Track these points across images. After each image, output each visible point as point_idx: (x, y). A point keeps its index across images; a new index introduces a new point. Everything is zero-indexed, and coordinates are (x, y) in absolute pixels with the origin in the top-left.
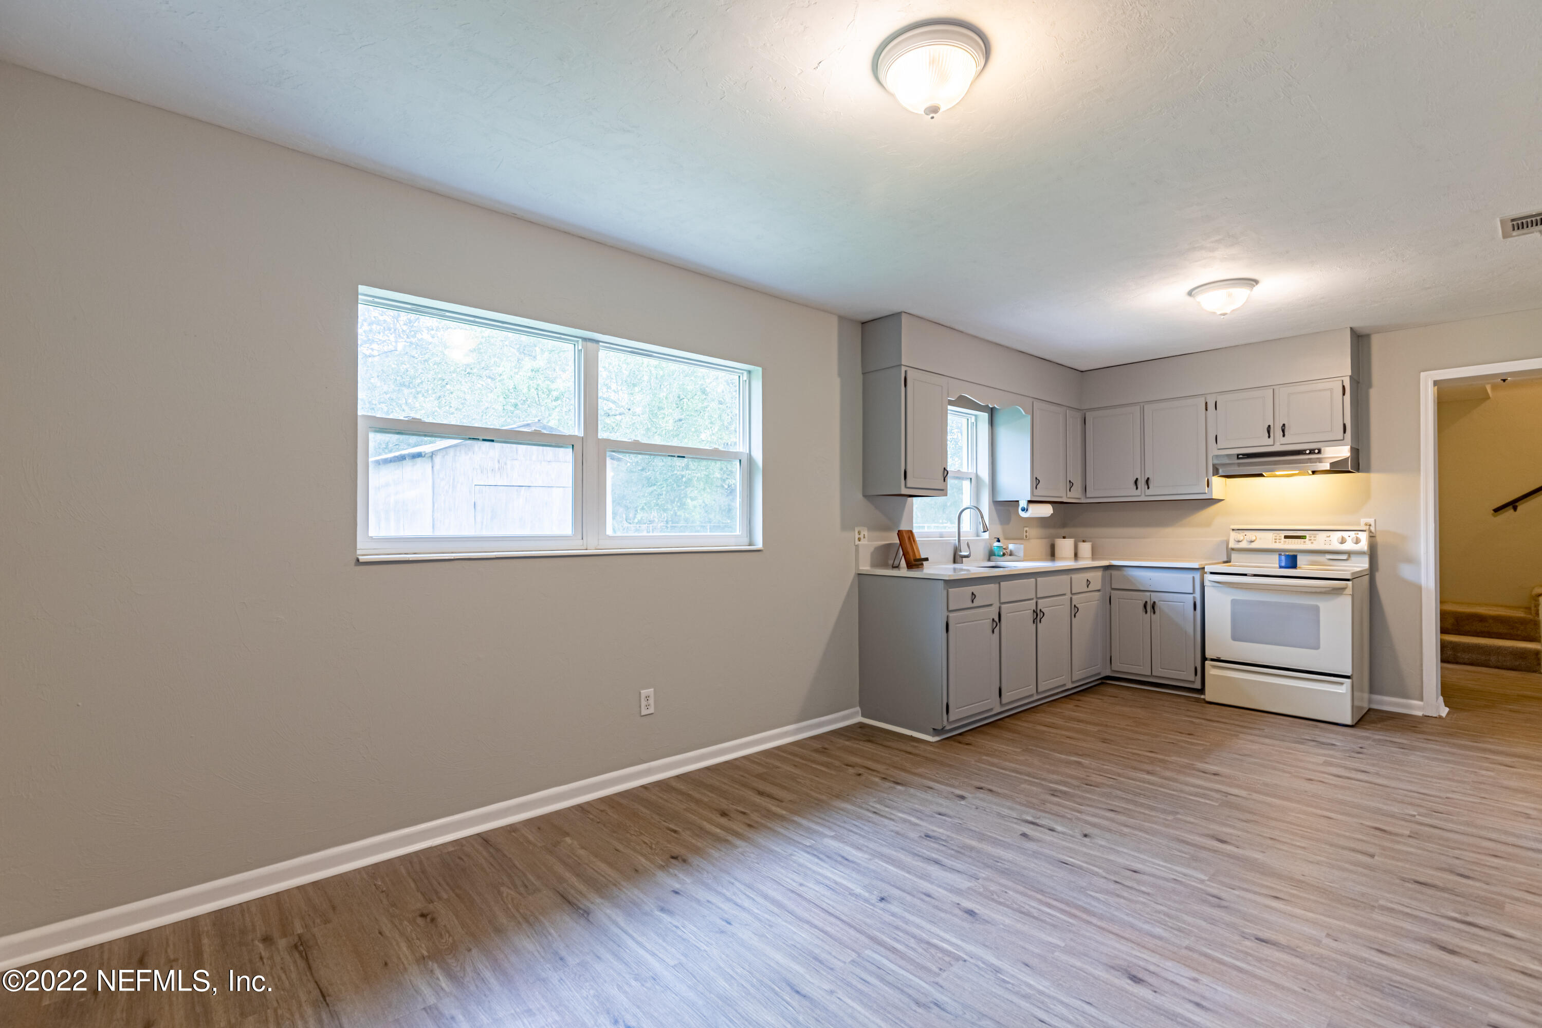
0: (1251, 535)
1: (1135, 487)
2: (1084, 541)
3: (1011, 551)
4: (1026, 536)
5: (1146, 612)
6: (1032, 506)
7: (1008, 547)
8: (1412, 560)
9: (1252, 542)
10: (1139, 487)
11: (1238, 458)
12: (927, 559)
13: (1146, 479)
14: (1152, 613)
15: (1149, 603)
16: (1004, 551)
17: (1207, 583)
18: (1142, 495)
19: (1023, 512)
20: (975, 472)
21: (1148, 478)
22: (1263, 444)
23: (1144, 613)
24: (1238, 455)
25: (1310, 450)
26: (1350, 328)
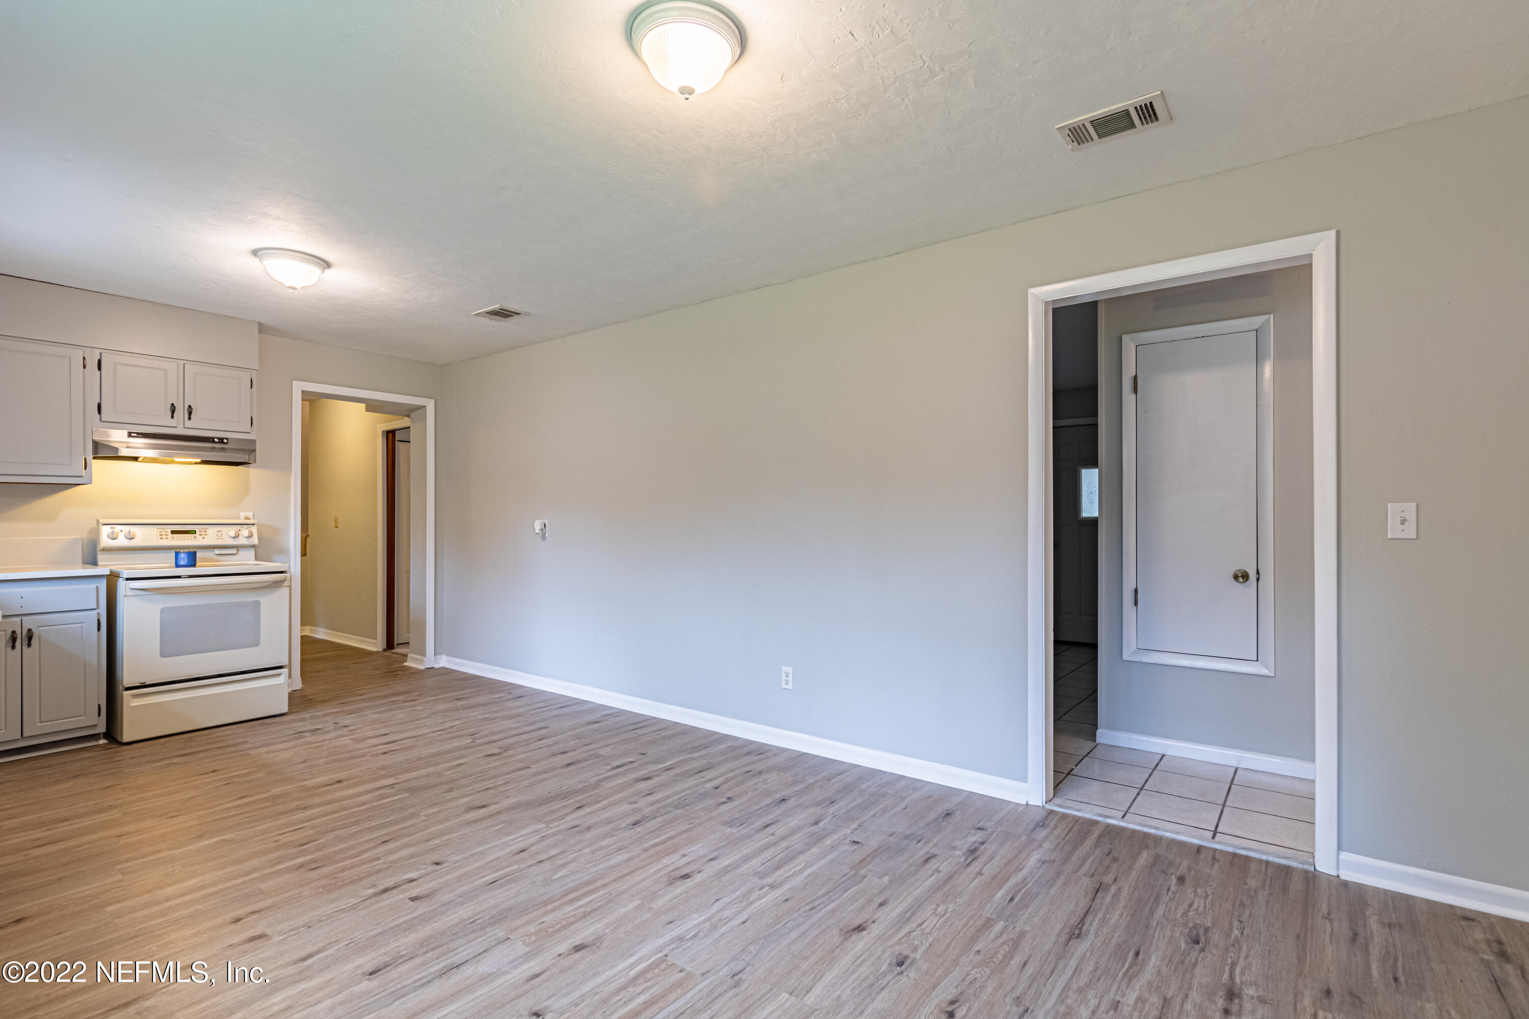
0: (132, 531)
5: (14, 647)
9: (132, 539)
11: (130, 436)
14: (25, 647)
15: (19, 633)
17: (124, 593)
22: (162, 424)
23: (11, 649)
24: (130, 433)
25: (219, 438)
26: (260, 324)
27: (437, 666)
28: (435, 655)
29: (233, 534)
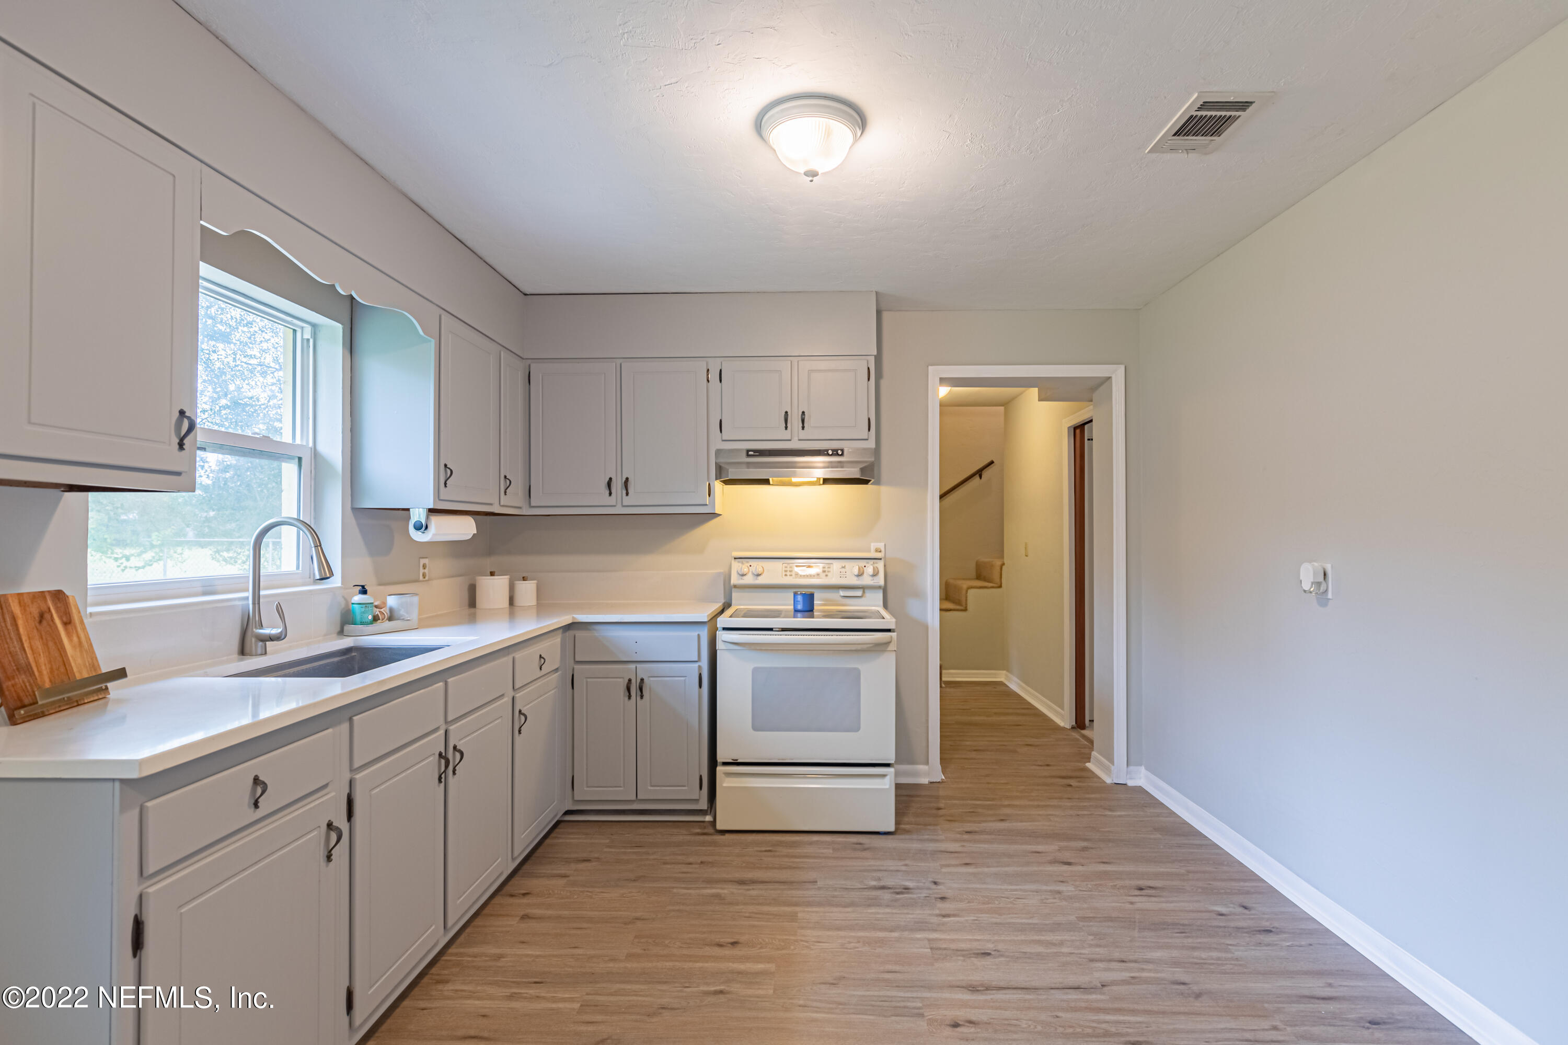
0: (757, 566)
1: (608, 492)
2: (524, 579)
3: (391, 610)
4: (424, 575)
5: (630, 697)
6: (435, 520)
7: (384, 603)
8: (918, 594)
9: (758, 575)
10: (613, 491)
11: (748, 455)
12: (121, 674)
13: (624, 479)
14: (639, 698)
15: (633, 681)
16: (377, 612)
17: (720, 645)
18: (616, 504)
19: (419, 533)
20: (311, 444)
21: (627, 479)
22: (776, 438)
23: (627, 698)
24: (748, 451)
25: (833, 450)
26: (877, 293)
27: (1131, 783)
28: (1127, 765)
29: (856, 571)
